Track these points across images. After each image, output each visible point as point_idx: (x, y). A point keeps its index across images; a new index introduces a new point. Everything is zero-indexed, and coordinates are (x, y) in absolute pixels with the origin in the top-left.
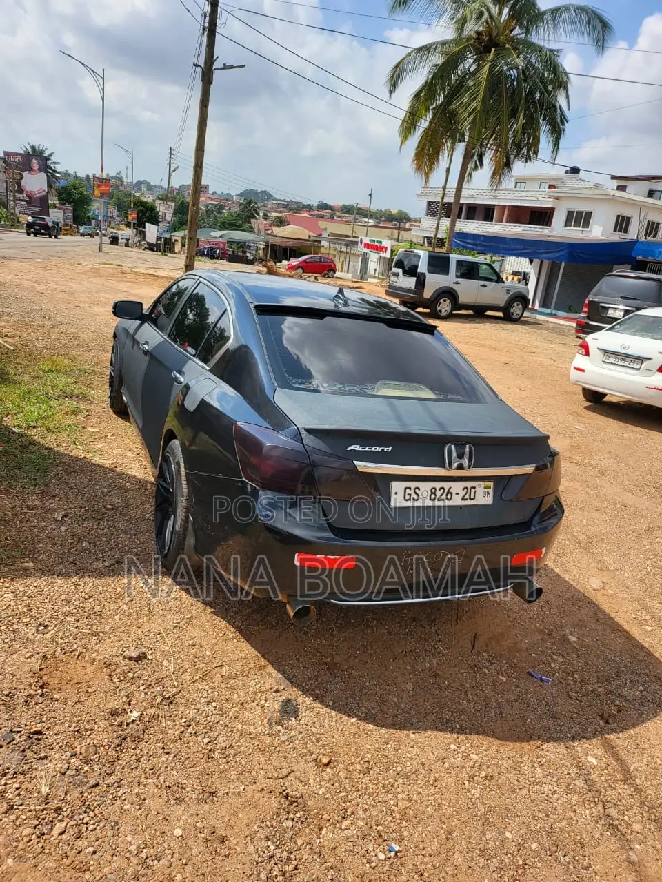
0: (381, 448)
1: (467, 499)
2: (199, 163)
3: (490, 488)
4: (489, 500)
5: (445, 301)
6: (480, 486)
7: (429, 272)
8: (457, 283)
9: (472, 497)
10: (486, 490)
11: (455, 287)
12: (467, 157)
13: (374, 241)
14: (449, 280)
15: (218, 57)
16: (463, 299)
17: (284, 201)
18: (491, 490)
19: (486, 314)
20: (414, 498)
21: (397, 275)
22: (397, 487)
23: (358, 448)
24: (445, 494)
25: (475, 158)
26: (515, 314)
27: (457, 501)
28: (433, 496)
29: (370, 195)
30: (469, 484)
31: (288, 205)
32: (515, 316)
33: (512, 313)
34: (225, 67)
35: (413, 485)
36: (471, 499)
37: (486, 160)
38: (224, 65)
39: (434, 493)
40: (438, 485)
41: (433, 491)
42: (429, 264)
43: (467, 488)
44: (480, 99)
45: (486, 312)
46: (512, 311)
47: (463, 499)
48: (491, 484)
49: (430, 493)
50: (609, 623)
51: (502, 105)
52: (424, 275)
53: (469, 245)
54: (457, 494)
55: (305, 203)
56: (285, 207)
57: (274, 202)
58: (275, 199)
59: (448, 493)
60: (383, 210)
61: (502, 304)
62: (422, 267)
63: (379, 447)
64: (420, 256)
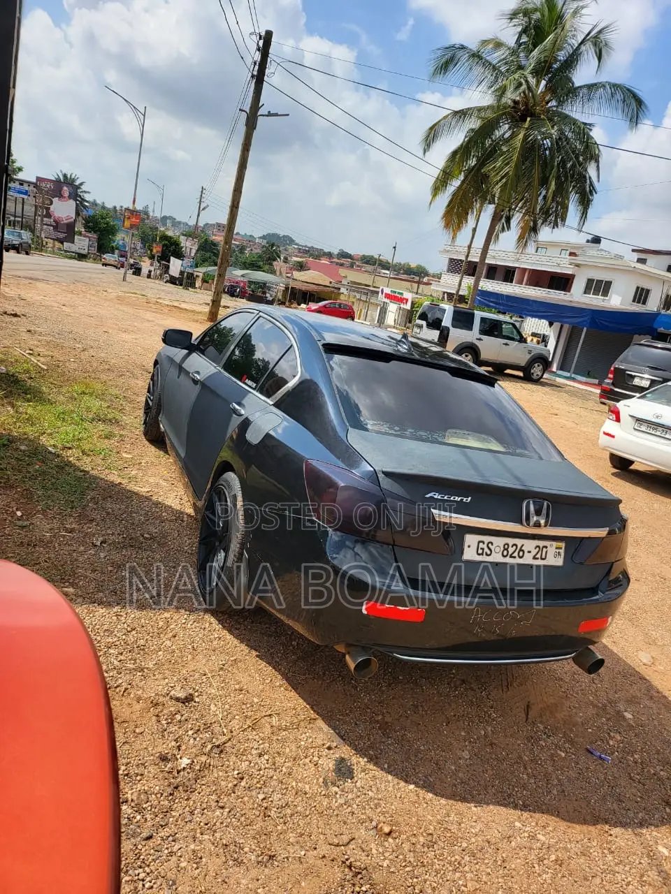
0: (460, 498)
1: (538, 559)
2: (236, 203)
3: (561, 548)
4: (559, 562)
5: (466, 356)
6: (551, 546)
7: (453, 326)
8: (480, 339)
9: (543, 557)
10: (558, 551)
11: (477, 343)
12: (496, 218)
13: (396, 292)
14: (471, 335)
15: (263, 105)
17: (306, 246)
18: (562, 551)
19: (505, 372)
20: (486, 553)
22: (471, 540)
23: (437, 496)
24: (517, 551)
25: (503, 220)
26: (535, 375)
27: (528, 560)
28: (505, 553)
29: (395, 248)
30: (541, 543)
31: (309, 251)
32: (535, 377)
33: (533, 374)
35: (487, 539)
36: (542, 559)
37: (514, 222)
38: (269, 112)
39: (507, 549)
40: (511, 541)
41: (506, 547)
44: (513, 164)
45: (505, 370)
46: (532, 371)
47: (535, 558)
48: (563, 545)
49: (502, 549)
50: (663, 701)
51: (534, 171)
52: (448, 329)
53: (491, 304)
54: (529, 552)
55: (326, 250)
59: (521, 550)
60: (402, 263)
61: (523, 364)
62: (447, 321)
63: (459, 497)
64: (445, 310)
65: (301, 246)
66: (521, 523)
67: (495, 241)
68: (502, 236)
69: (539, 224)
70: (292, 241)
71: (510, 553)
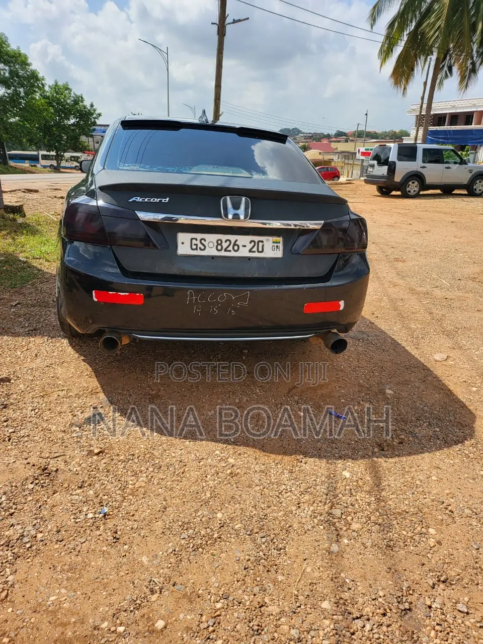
0: (159, 199)
1: (254, 252)
3: (279, 243)
4: (279, 254)
5: (413, 183)
6: (268, 240)
7: (399, 160)
8: (424, 167)
9: (260, 249)
10: (275, 245)
11: (422, 170)
13: (368, 149)
14: (416, 165)
15: (228, 15)
16: (429, 180)
17: (310, 133)
18: (281, 245)
19: (453, 192)
20: (200, 248)
21: (373, 166)
22: (183, 238)
23: (139, 199)
24: (231, 246)
25: (446, 68)
26: (478, 190)
27: (244, 252)
28: (219, 247)
29: (366, 114)
30: (257, 238)
31: (312, 136)
32: (478, 192)
33: (475, 189)
34: (235, 22)
35: (199, 236)
36: (259, 252)
37: (455, 69)
38: (234, 20)
39: (221, 244)
40: (224, 237)
41: (219, 242)
42: (399, 154)
43: (254, 242)
44: (444, 18)
45: (453, 191)
46: (475, 187)
47: (250, 251)
48: (280, 239)
49: (216, 244)
51: (464, 19)
52: (394, 163)
53: (441, 140)
54: (244, 246)
56: (310, 137)
57: (302, 135)
58: (303, 133)
59: (235, 244)
60: (387, 131)
61: (465, 182)
63: (157, 199)
64: (391, 148)
65: (305, 134)
66: (221, 217)
67: (439, 88)
68: (446, 82)
69: (478, 66)
70: (299, 132)
71: (224, 248)
